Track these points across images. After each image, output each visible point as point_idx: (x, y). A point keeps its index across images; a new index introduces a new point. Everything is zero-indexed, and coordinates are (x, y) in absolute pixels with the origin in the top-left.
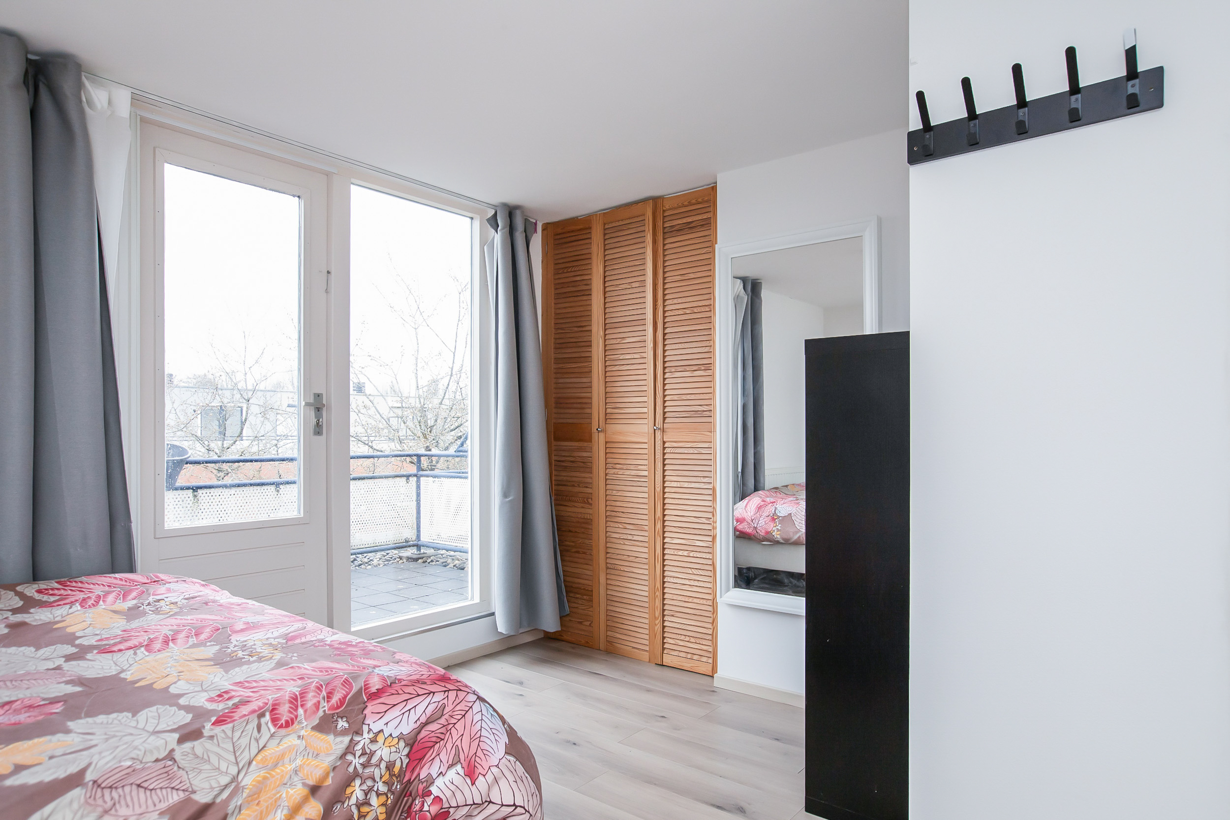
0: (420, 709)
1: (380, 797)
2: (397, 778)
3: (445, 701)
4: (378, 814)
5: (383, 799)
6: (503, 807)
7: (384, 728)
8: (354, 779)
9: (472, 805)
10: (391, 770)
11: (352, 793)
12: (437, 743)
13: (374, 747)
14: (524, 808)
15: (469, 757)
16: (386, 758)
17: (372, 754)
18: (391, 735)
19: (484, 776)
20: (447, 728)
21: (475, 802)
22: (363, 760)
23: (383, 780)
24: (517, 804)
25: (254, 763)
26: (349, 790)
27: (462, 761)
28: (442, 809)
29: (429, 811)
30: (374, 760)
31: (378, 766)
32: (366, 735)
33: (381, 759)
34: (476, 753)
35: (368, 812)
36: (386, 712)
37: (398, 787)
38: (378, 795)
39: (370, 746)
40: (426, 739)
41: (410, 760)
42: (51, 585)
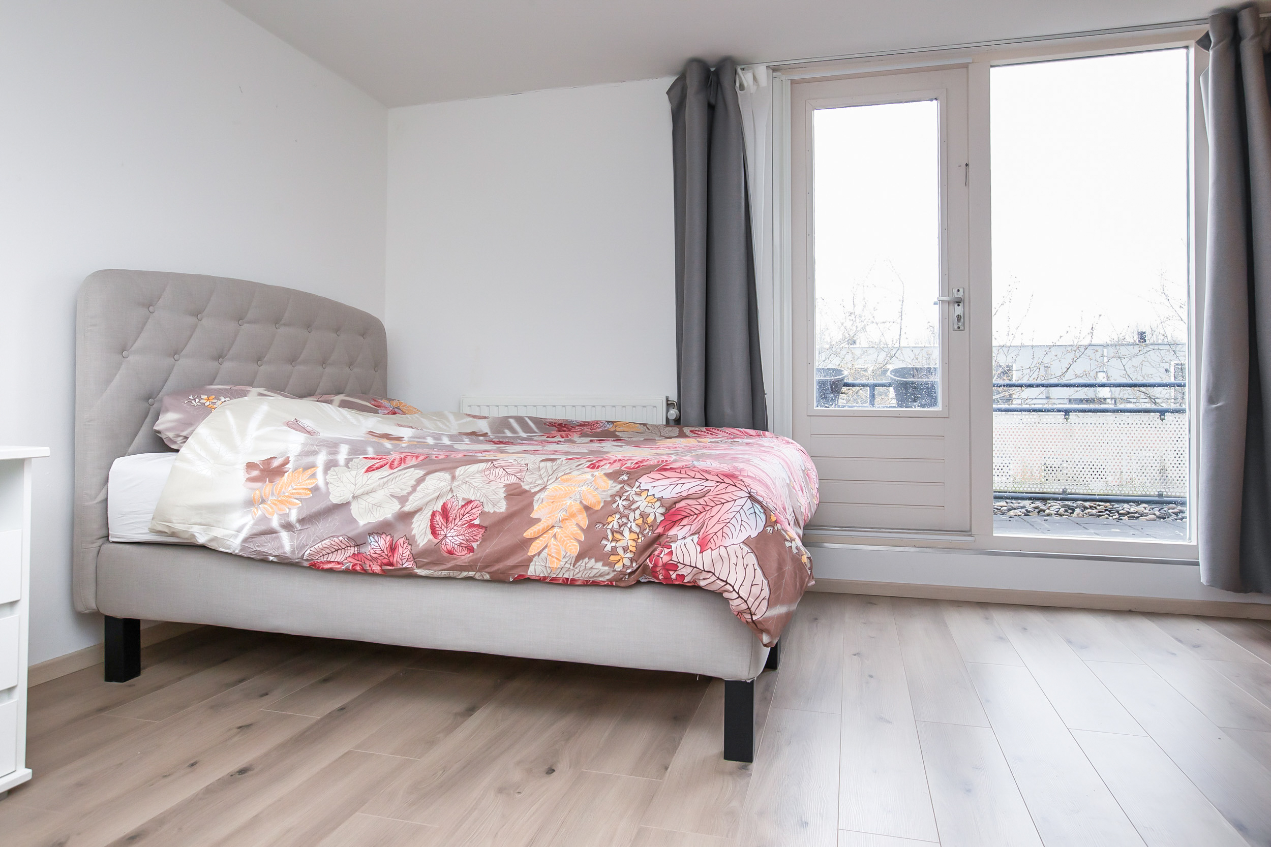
0: (686, 487)
1: (632, 534)
2: (649, 527)
3: (712, 488)
4: (629, 545)
5: (635, 536)
6: (719, 580)
7: (651, 489)
8: (616, 513)
9: (694, 567)
10: (645, 519)
11: (612, 521)
12: (691, 515)
13: (636, 498)
14: (733, 587)
15: (708, 533)
16: (642, 509)
17: (634, 502)
18: (654, 495)
19: (712, 550)
20: (705, 508)
21: (697, 567)
22: (625, 503)
23: (636, 522)
24: (728, 581)
25: (559, 479)
26: (610, 519)
27: (701, 533)
28: (671, 560)
29: (662, 558)
30: (633, 507)
31: (634, 511)
32: (634, 489)
33: (638, 508)
34: (716, 533)
35: (620, 540)
36: (658, 480)
37: (650, 534)
38: (631, 531)
39: (634, 496)
40: (683, 509)
41: (665, 518)
42: (701, 429)
